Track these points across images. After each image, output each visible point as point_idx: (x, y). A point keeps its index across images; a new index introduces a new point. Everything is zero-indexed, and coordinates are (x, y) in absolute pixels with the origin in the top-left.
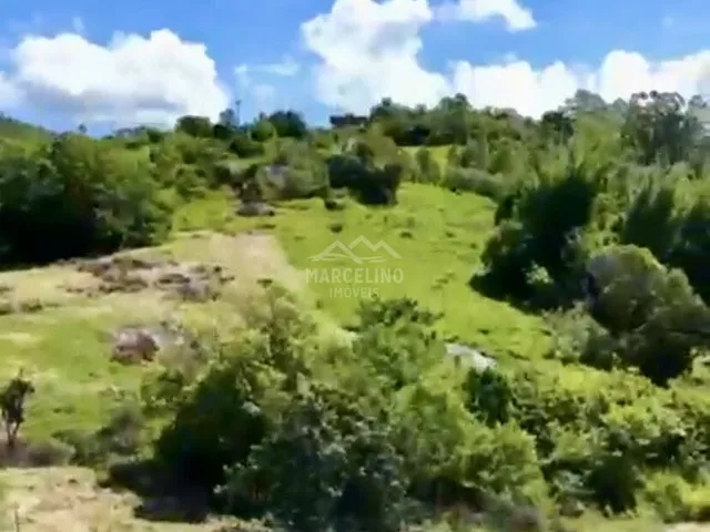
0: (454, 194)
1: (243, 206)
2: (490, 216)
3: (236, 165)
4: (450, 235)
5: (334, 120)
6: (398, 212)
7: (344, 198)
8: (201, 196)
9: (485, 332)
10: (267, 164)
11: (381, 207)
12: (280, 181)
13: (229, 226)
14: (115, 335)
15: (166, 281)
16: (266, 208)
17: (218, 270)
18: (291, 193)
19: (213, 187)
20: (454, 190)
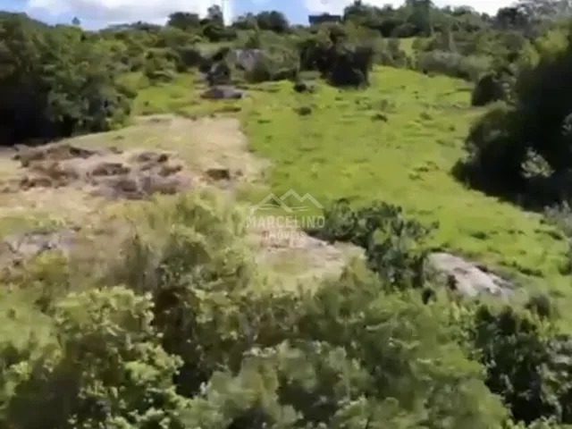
0: (426, 76)
1: (209, 89)
2: (467, 97)
3: (206, 49)
4: (426, 117)
5: (313, 19)
6: (370, 94)
7: (313, 80)
8: (168, 79)
9: (481, 236)
10: (238, 48)
11: (352, 88)
12: (249, 64)
13: (191, 110)
14: (15, 245)
15: (102, 171)
16: (234, 90)
17: (163, 158)
18: (260, 75)
19: (180, 70)
20: (425, 72)
